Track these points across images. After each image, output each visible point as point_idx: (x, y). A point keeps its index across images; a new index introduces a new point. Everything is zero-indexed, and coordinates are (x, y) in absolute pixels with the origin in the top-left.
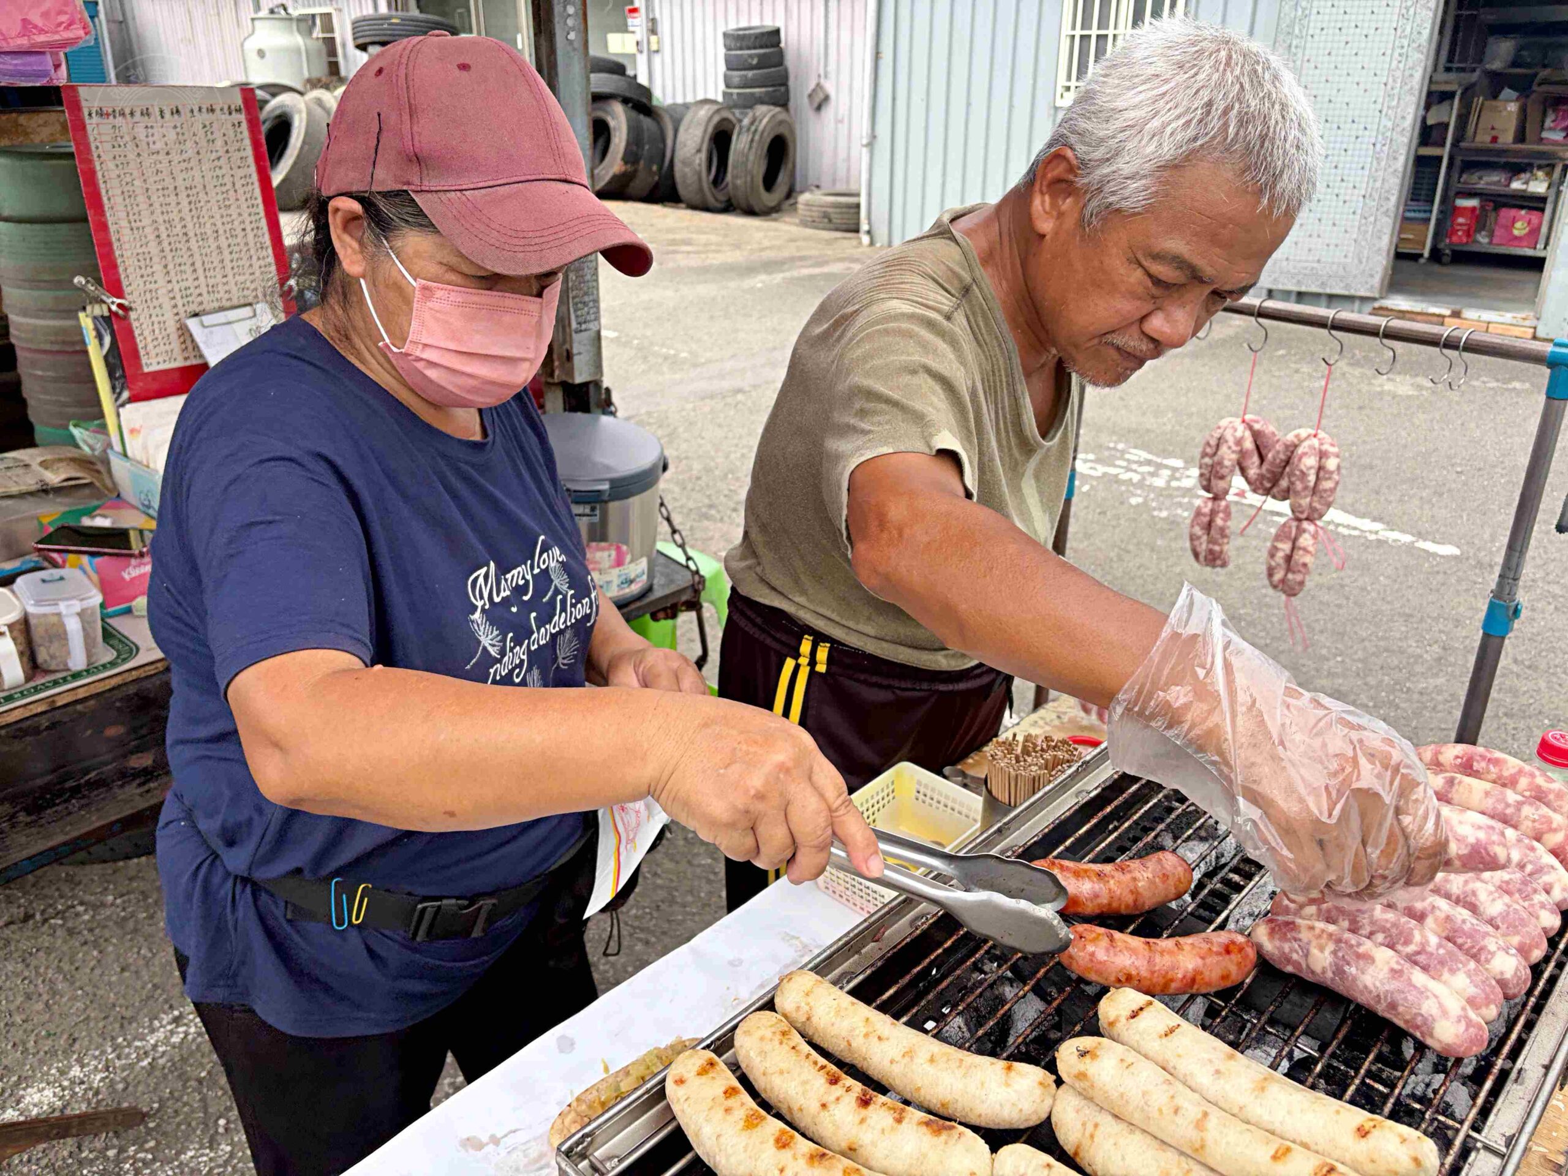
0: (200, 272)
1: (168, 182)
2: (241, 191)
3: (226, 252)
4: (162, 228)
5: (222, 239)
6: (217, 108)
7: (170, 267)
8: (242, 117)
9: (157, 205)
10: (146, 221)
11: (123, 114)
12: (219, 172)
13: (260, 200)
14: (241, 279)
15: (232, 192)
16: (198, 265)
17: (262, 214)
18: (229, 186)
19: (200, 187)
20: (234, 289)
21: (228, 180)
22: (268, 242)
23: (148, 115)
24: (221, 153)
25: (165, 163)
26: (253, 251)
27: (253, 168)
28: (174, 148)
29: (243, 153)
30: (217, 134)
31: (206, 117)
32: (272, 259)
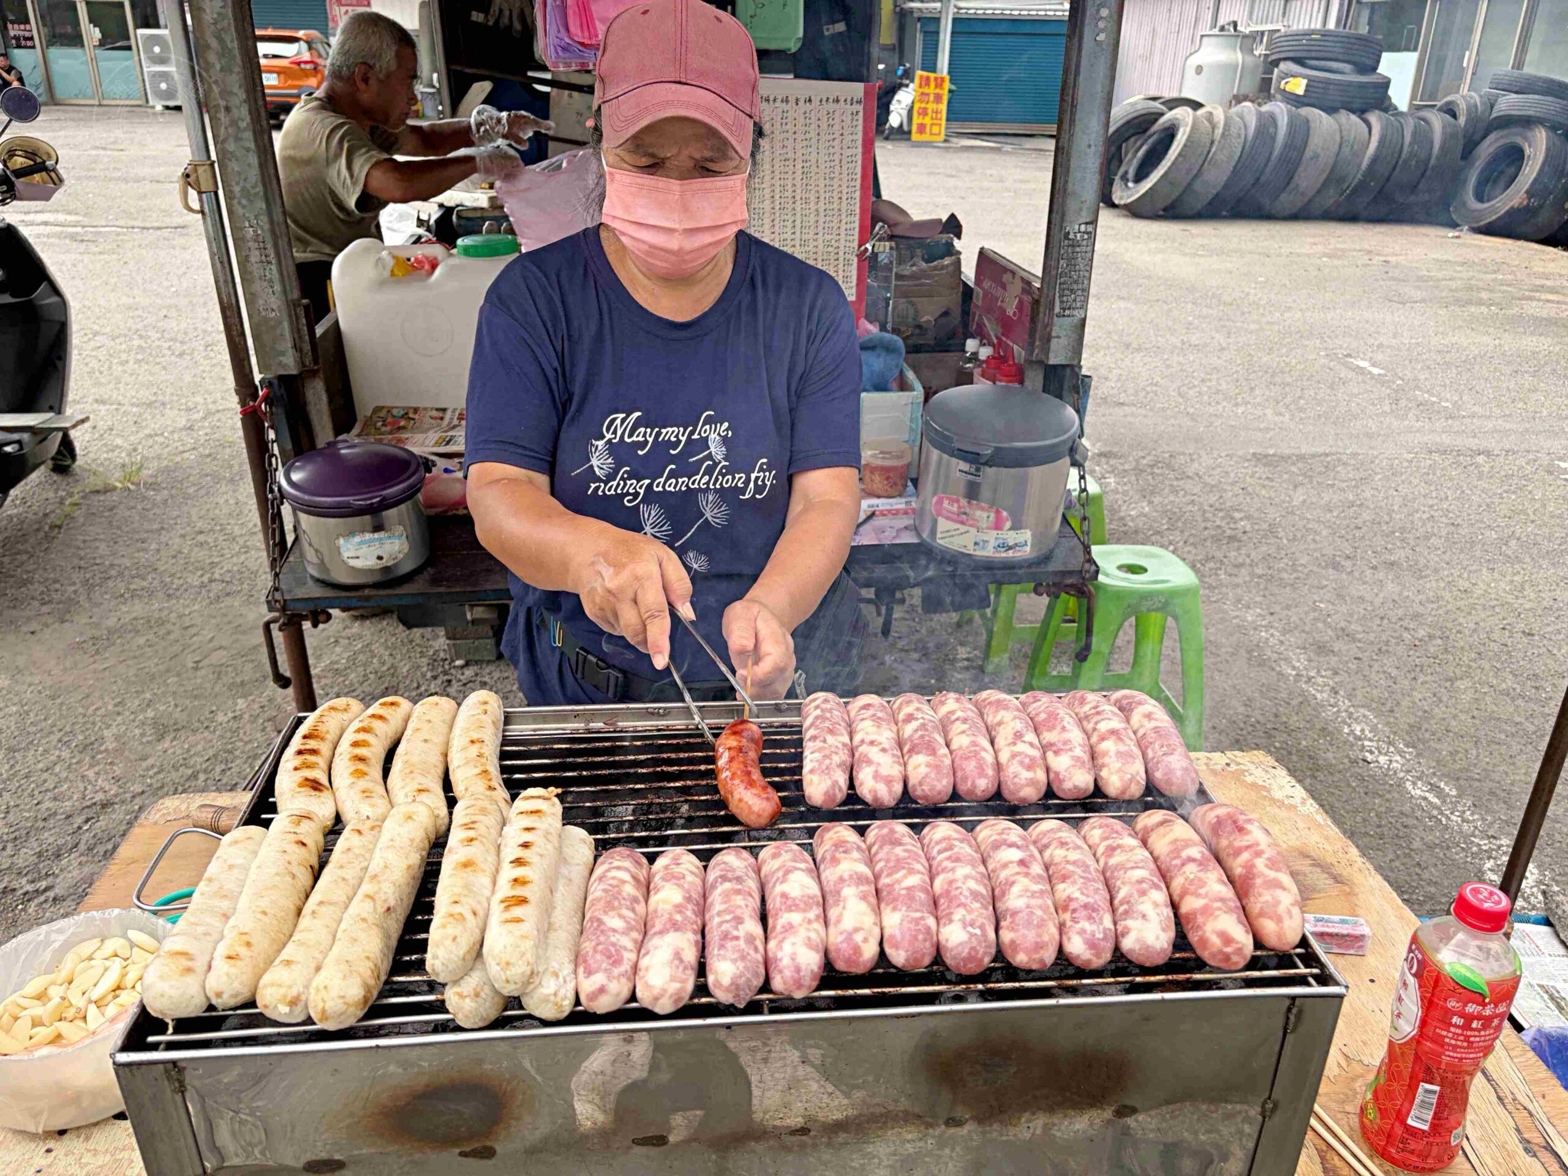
0: (798, 230)
1: (791, 155)
2: (845, 168)
3: (822, 214)
4: (777, 190)
5: (821, 204)
6: (842, 99)
7: (777, 222)
8: (860, 108)
9: (777, 173)
11: (768, 100)
12: (832, 150)
13: (859, 176)
14: (829, 237)
15: (838, 168)
16: (798, 223)
17: (858, 187)
18: (837, 162)
19: (814, 161)
20: (821, 247)
21: (837, 157)
22: (858, 211)
23: (787, 101)
24: (837, 135)
25: (791, 140)
26: (843, 217)
27: (860, 150)
28: (800, 128)
29: (854, 137)
30: (837, 121)
31: (831, 106)
32: (857, 224)
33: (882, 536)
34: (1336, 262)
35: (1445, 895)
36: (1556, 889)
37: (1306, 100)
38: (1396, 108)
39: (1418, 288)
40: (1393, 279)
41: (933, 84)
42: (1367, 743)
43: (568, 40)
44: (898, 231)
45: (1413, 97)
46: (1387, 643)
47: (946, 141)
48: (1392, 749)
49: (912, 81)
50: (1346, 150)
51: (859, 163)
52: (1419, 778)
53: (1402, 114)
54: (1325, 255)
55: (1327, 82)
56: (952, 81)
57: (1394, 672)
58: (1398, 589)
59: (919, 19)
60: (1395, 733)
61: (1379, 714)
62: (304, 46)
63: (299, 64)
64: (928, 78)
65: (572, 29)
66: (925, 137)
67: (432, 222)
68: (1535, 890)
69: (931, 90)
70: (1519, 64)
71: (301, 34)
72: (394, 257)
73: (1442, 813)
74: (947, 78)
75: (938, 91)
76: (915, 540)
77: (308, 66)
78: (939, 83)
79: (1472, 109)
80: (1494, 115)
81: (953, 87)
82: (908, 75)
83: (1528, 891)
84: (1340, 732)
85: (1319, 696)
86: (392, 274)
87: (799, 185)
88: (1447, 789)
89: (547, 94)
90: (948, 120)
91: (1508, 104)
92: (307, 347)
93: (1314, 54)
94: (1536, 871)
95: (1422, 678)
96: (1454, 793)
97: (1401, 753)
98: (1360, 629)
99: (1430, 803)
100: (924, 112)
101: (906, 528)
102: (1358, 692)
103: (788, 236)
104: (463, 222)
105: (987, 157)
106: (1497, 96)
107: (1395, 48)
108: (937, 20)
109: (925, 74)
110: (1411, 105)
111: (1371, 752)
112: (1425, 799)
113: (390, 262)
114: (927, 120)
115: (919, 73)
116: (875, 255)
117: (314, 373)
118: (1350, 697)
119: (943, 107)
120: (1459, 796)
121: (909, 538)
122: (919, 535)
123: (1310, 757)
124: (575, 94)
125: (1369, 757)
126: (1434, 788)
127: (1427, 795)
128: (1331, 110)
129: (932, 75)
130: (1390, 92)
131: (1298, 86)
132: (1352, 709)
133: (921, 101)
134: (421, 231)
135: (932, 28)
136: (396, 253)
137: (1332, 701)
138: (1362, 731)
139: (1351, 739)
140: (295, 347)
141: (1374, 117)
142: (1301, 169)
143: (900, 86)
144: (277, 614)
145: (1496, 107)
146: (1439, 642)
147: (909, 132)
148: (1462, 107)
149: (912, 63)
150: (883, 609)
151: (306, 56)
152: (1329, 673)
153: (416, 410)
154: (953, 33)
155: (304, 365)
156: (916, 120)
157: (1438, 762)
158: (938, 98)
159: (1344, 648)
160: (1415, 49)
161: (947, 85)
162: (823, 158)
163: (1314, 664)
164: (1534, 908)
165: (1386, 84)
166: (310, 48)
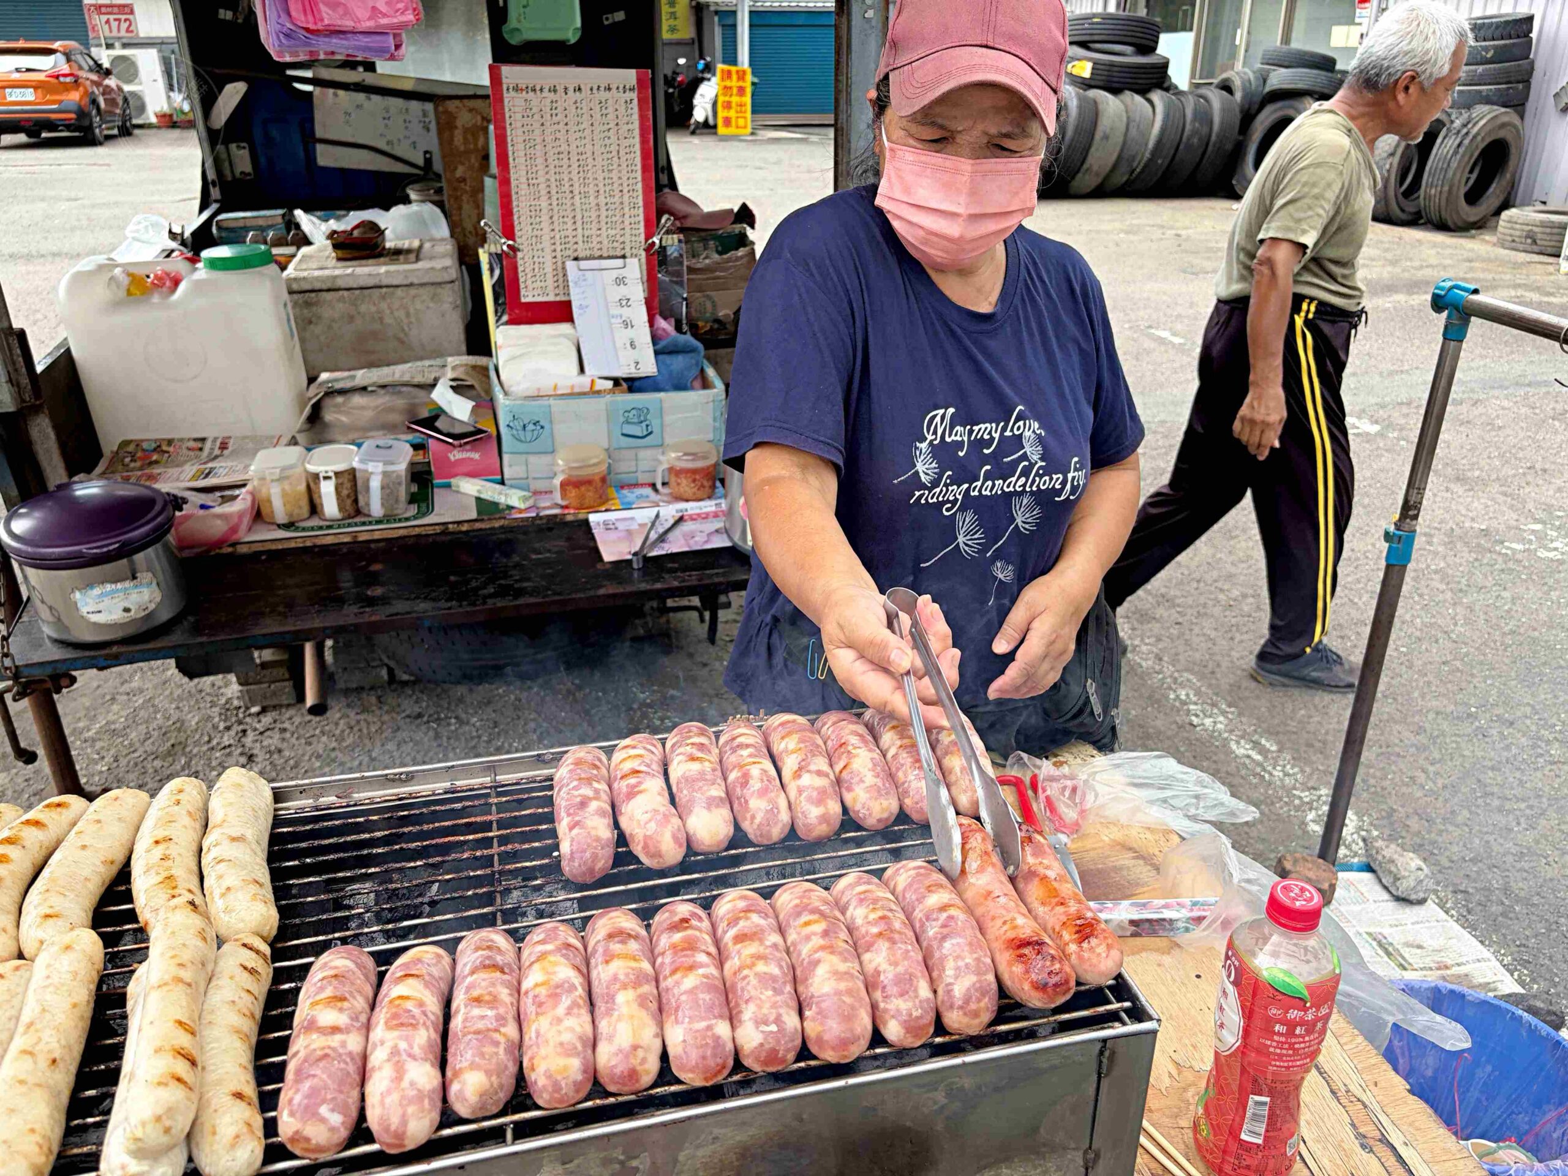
0: (579, 223)
1: (564, 147)
2: (623, 159)
3: (603, 209)
4: (553, 186)
5: (602, 197)
6: (614, 87)
7: (555, 218)
8: (634, 95)
9: (552, 166)
10: (541, 180)
11: (534, 90)
12: (607, 141)
13: (639, 167)
15: (616, 159)
16: (579, 217)
17: (639, 178)
18: (614, 153)
19: (589, 154)
20: (605, 242)
21: (614, 148)
22: (641, 204)
23: (555, 91)
24: (612, 125)
25: (563, 132)
26: (626, 209)
27: (637, 140)
28: (572, 119)
29: (630, 126)
30: (610, 110)
31: (604, 95)
32: (641, 218)
33: (692, 542)
34: (1132, 237)
35: (1272, 851)
36: (1375, 833)
37: (1093, 83)
38: (1176, 87)
39: (1209, 258)
40: (1186, 251)
41: (734, 77)
42: (1192, 707)
43: (289, 25)
44: (689, 223)
45: (1193, 76)
46: (1205, 605)
47: (752, 134)
48: (1215, 711)
49: (714, 75)
50: (1133, 132)
51: (638, 153)
52: (1242, 737)
53: (1182, 93)
54: (1122, 231)
55: (1112, 65)
56: (754, 73)
57: (1213, 634)
58: (1211, 551)
59: (716, 12)
60: (1217, 694)
61: (1202, 677)
62: (60, 58)
63: (57, 77)
64: (729, 73)
65: (294, 14)
66: (731, 131)
67: (187, 234)
68: (1355, 836)
69: (734, 83)
70: (1286, 39)
71: (56, 45)
72: (129, 275)
73: (1264, 770)
74: (749, 71)
75: (741, 84)
76: (728, 544)
77: (68, 79)
78: (741, 76)
79: (1246, 83)
80: (1267, 89)
81: (756, 80)
82: (709, 68)
83: (1349, 838)
84: (1167, 697)
85: (1144, 664)
86: (129, 293)
87: (575, 179)
88: (1268, 745)
89: (310, 94)
90: (754, 112)
91: (1280, 78)
92: (25, 381)
93: (1096, 38)
94: (1354, 818)
95: (1238, 637)
96: (1274, 748)
97: (1224, 713)
98: (1178, 593)
99: (1253, 760)
100: (728, 106)
101: (717, 531)
102: (1181, 657)
103: (570, 233)
104: (224, 234)
105: (794, 147)
106: (1268, 72)
107: (1173, 29)
108: (734, 13)
109: (726, 67)
110: (1191, 84)
111: (1197, 716)
112: (1248, 757)
113: (125, 281)
114: (732, 114)
115: (720, 67)
116: (663, 248)
117: (36, 410)
118: (1174, 662)
119: (747, 99)
120: (1279, 751)
121: (721, 542)
122: (730, 538)
123: (1140, 726)
124: (341, 93)
125: (1195, 720)
126: (1256, 745)
127: (1250, 752)
128: (1115, 91)
129: (733, 69)
130: (1170, 72)
131: (1084, 69)
132: (1176, 675)
133: (725, 95)
134: (174, 245)
135: (730, 22)
136: (132, 270)
137: (1157, 668)
138: (1187, 695)
139: (1177, 704)
140: (10, 381)
141: (1156, 96)
142: (1093, 149)
143: (703, 80)
144: (10, 683)
145: (1269, 82)
146: (1251, 600)
147: (715, 127)
148: (1237, 84)
149: (713, 56)
150: (707, 615)
151: (65, 68)
152: (1152, 640)
153: (170, 442)
154: (751, 26)
155: (23, 401)
156: (721, 114)
157: (1258, 719)
158: (741, 91)
159: (1166, 614)
160: (1191, 30)
161: (749, 78)
162: (598, 149)
163: (1138, 632)
164: (1356, 854)
165: (1164, 66)
166: (69, 60)
